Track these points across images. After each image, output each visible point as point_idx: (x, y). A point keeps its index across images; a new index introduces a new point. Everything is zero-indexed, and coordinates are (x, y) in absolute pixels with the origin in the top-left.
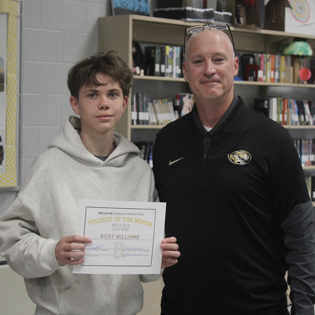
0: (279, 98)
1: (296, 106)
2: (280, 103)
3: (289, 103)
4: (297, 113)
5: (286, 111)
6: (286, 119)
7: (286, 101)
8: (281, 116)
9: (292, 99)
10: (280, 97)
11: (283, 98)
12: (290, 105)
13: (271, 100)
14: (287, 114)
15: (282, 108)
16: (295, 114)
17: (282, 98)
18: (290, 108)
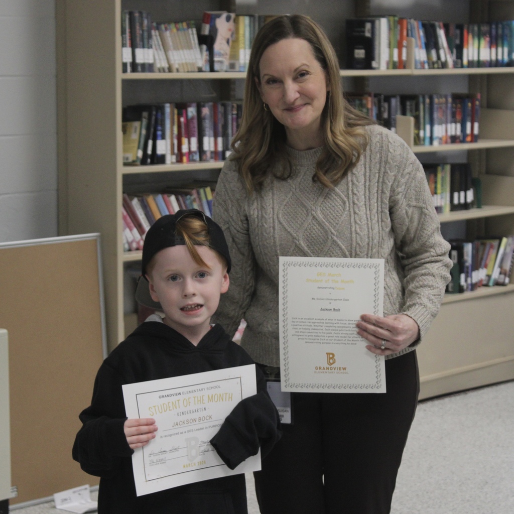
0: (392, 18)
1: (422, 33)
2: (395, 27)
3: (409, 28)
4: (423, 46)
5: (405, 43)
6: (404, 57)
7: (405, 22)
8: (396, 51)
9: (415, 19)
10: (394, 16)
11: (398, 17)
12: (411, 30)
13: (377, 22)
14: (406, 47)
15: (398, 37)
16: (421, 47)
17: (396, 19)
18: (412, 36)
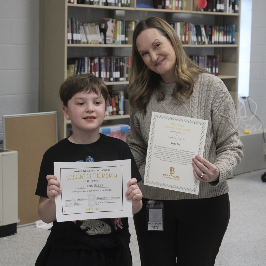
0: (182, 23)
1: (195, 29)
2: (183, 27)
3: (189, 27)
4: (195, 35)
5: (187, 33)
6: (187, 39)
7: (187, 24)
8: (183, 37)
9: (192, 23)
10: (183, 22)
11: (185, 22)
12: (190, 28)
13: (176, 24)
14: (188, 35)
15: (185, 31)
16: (194, 35)
17: (184, 23)
18: (190, 30)
